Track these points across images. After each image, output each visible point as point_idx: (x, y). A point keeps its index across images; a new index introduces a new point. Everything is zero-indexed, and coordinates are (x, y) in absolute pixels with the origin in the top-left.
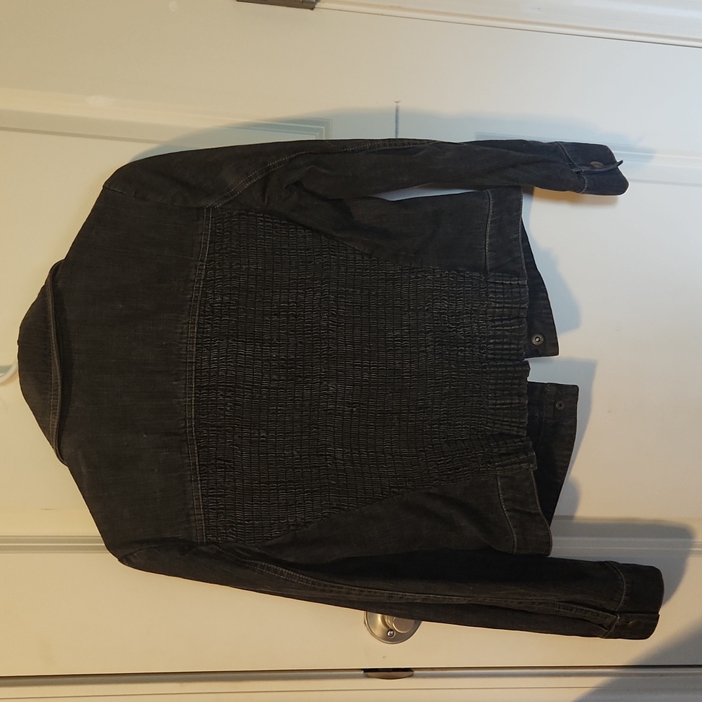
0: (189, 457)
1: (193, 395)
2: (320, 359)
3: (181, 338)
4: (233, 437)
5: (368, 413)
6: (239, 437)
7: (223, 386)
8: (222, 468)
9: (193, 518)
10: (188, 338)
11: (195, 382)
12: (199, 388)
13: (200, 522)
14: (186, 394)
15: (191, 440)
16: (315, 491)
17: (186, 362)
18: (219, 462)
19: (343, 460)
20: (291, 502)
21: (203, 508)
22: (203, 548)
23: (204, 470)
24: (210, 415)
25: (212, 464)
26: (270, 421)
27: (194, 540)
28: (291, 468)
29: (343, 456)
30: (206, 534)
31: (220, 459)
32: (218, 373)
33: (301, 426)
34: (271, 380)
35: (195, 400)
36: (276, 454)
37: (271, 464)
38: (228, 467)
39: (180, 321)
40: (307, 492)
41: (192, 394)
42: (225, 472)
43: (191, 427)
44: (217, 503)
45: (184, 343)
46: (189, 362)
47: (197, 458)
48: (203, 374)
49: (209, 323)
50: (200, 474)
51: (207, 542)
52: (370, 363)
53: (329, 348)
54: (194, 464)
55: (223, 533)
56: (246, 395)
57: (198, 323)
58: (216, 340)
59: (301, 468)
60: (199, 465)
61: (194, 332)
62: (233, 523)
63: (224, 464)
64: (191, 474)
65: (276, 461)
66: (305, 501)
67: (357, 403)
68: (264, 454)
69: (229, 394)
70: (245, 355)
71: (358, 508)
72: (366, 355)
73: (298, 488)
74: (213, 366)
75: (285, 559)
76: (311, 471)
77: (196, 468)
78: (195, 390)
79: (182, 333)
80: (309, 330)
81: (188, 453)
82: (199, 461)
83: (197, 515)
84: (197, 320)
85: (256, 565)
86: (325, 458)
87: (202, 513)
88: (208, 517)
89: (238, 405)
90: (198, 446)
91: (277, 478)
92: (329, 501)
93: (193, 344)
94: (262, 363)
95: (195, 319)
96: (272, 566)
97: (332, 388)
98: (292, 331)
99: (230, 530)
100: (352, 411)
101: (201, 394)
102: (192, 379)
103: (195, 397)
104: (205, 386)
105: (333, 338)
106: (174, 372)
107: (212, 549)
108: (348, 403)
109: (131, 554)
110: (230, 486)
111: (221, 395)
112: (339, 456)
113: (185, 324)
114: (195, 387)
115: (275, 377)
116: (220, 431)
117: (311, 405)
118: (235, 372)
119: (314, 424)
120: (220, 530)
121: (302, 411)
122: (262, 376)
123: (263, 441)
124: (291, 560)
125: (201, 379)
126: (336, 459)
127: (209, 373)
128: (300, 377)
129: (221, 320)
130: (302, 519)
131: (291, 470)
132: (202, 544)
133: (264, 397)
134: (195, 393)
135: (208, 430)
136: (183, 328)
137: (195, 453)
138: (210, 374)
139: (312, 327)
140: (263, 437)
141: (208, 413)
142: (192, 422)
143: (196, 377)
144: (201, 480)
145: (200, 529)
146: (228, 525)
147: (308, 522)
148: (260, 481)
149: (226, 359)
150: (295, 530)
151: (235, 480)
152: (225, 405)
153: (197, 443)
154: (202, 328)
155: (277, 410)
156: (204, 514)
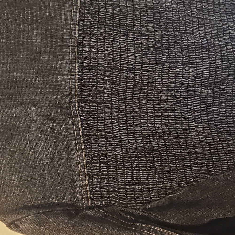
0: (73, 128)
1: (77, 74)
2: (181, 48)
3: (65, 24)
4: (111, 112)
5: (220, 95)
6: (116, 112)
7: (102, 66)
8: (104, 138)
9: (78, 183)
10: (70, 24)
11: (78, 62)
12: (82, 67)
13: (85, 187)
14: (70, 72)
15: (74, 113)
16: (185, 159)
17: (70, 46)
18: (100, 133)
19: (204, 133)
20: (166, 168)
21: (88, 175)
22: (90, 212)
23: (87, 140)
24: (92, 92)
25: (95, 135)
26: (142, 100)
27: (80, 205)
28: (162, 139)
29: (203, 130)
30: (91, 199)
31: (100, 131)
32: (97, 56)
33: (167, 104)
34: (143, 63)
35: (78, 78)
36: (148, 127)
37: (145, 135)
38: (108, 137)
39: (63, 9)
40: (178, 159)
41: (75, 72)
42: (106, 141)
43: (74, 102)
44: (100, 169)
45: (67, 29)
46: (72, 46)
47: (81, 129)
48: (85, 56)
49: (88, 13)
50: (84, 143)
51: (92, 206)
52: (221, 54)
53: (188, 40)
54: (78, 134)
55: (106, 197)
56: (122, 75)
57: (80, 12)
58: (95, 28)
59: (171, 139)
60: (83, 135)
61: (76, 19)
62: (115, 187)
63: (105, 135)
64: (75, 144)
65: (149, 133)
66: (177, 167)
67: (212, 86)
68: (138, 127)
69: (108, 74)
70: (120, 42)
71: (222, 173)
72: (217, 47)
73: (170, 156)
74: (92, 50)
75: (168, 221)
76: (179, 142)
77: (80, 138)
78: (78, 69)
79: (65, 20)
80: (171, 26)
81: (73, 125)
82: (82, 132)
83: (83, 180)
84: (78, 9)
85: (142, 228)
86: (190, 132)
87: (87, 178)
88: (92, 182)
89: (115, 84)
90: (81, 119)
91: (152, 148)
92: (198, 167)
93: (75, 30)
94: (135, 49)
95: (77, 9)
96: (159, 229)
97: (192, 73)
98: (157, 25)
99: (113, 195)
100: (208, 93)
101: (83, 73)
102: (75, 59)
103: (78, 75)
104: (87, 66)
105: (190, 33)
106: (59, 53)
107: (98, 213)
108: (205, 86)
109: (19, 220)
110: (111, 154)
111: (101, 75)
112: (201, 130)
113: (68, 11)
114: (78, 67)
115: (146, 61)
116: (100, 107)
117: (175, 86)
118: (113, 55)
119: (178, 103)
120: (104, 194)
121: (168, 92)
122: (136, 59)
123: (136, 116)
124: (173, 222)
125: (83, 60)
126: (198, 132)
127: (90, 55)
128: (166, 62)
129: (99, 12)
130: (176, 184)
131: (162, 141)
132: (88, 208)
133: (138, 78)
134: (78, 72)
135: (89, 106)
136: (66, 15)
137: (78, 125)
138: (90, 57)
139: (173, 23)
140: (136, 112)
141: (90, 90)
142: (75, 98)
143: (78, 58)
144: (85, 149)
145: (85, 194)
146: (110, 189)
147: (181, 187)
148: (137, 150)
149: (104, 45)
150: (171, 194)
151: (115, 148)
152: (104, 83)
153: (80, 116)
154: (83, 17)
155: (147, 90)
156: (88, 180)
